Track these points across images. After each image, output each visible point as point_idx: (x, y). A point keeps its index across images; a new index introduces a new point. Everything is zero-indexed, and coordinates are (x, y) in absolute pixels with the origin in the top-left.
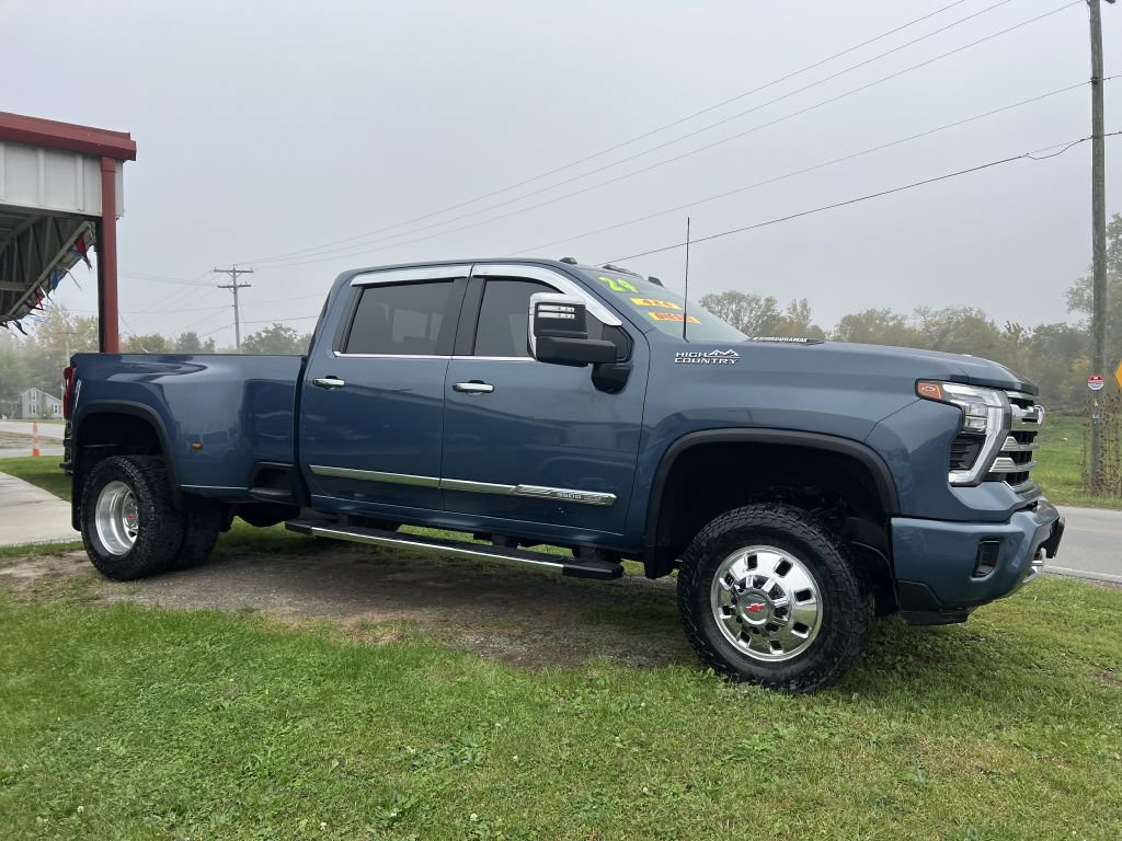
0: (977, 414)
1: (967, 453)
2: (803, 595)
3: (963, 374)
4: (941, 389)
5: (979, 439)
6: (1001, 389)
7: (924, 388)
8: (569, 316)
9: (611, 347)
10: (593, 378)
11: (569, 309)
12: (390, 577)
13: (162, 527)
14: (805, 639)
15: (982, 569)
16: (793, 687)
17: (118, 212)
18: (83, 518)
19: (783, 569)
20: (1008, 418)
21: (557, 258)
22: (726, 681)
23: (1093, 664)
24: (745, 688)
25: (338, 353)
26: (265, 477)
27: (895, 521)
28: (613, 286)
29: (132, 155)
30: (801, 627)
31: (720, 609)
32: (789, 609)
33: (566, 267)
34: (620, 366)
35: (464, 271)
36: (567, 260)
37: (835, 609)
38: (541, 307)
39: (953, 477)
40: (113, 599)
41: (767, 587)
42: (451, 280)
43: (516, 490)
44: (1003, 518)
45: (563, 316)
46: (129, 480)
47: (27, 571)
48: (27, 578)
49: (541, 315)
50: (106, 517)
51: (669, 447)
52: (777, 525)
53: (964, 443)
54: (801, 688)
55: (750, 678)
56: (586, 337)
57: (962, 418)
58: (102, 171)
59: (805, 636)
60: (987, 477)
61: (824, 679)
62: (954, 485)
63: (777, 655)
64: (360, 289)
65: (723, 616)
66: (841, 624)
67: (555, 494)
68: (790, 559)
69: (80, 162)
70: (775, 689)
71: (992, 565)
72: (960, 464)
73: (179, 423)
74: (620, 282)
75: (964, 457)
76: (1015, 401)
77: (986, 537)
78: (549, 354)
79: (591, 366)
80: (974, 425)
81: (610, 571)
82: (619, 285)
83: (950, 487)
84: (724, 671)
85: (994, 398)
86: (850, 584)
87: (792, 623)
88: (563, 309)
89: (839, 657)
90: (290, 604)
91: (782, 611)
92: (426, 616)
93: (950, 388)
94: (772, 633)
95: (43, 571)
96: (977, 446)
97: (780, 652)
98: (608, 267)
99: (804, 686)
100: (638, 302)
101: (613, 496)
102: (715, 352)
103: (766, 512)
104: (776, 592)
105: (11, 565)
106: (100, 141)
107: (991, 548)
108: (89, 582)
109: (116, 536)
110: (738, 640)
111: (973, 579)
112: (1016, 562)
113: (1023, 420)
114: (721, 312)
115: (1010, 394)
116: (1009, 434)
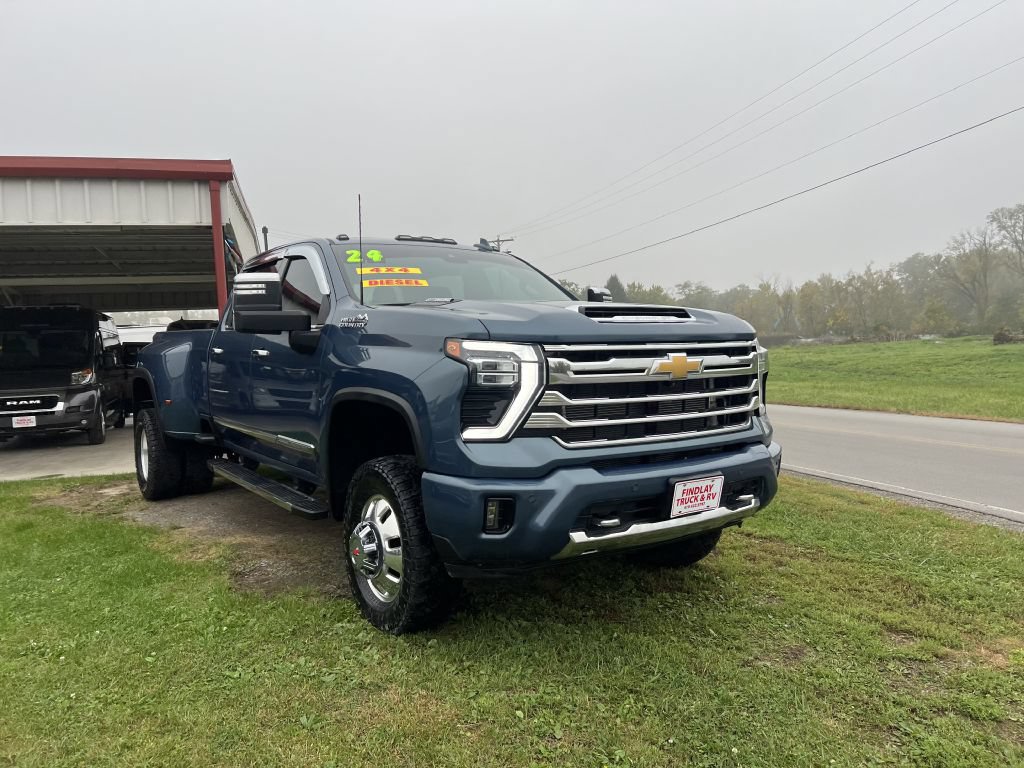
0: (506, 370)
1: (495, 409)
2: (394, 543)
3: (485, 331)
4: (461, 348)
5: (509, 393)
6: (537, 343)
7: (452, 347)
8: (260, 292)
10: (290, 343)
11: (260, 286)
14: (397, 584)
16: (387, 627)
19: (385, 516)
27: (425, 475)
28: (354, 257)
30: (394, 573)
32: (378, 554)
34: (315, 330)
38: (236, 287)
39: (471, 433)
41: (363, 533)
43: (277, 440)
44: (539, 475)
45: (255, 292)
49: (236, 292)
54: (390, 628)
55: (369, 616)
56: (280, 309)
57: (471, 373)
58: (210, 190)
59: (397, 581)
60: (524, 433)
62: (467, 442)
68: (390, 508)
69: (196, 186)
71: (510, 524)
72: (488, 420)
74: (371, 252)
75: (492, 412)
76: (556, 354)
77: (490, 494)
79: (286, 334)
80: (498, 381)
83: (461, 444)
85: (527, 353)
87: (384, 567)
88: (254, 286)
91: (372, 556)
93: (468, 345)
96: (504, 402)
97: (387, 594)
100: (365, 271)
101: (312, 447)
102: (358, 317)
104: (370, 538)
106: (207, 169)
111: (484, 536)
112: (542, 519)
113: (576, 373)
114: (1014, 226)
115: (548, 348)
116: (549, 387)
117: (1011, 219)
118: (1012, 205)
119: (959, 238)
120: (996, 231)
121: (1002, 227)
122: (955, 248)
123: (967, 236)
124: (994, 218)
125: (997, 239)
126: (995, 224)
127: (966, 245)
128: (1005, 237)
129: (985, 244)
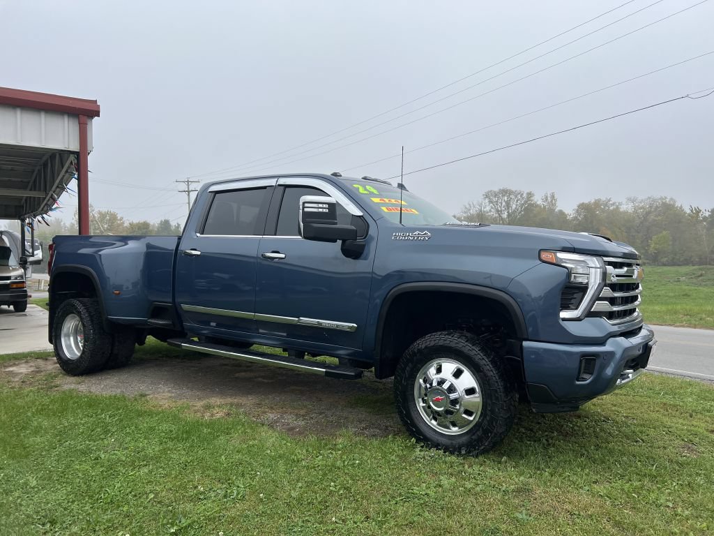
0: (581, 272)
1: (575, 298)
2: (470, 391)
3: (570, 246)
4: (555, 256)
5: (583, 289)
6: (600, 256)
7: (544, 256)
8: (324, 210)
9: (354, 230)
10: (342, 249)
11: (324, 206)
12: (237, 375)
13: (97, 342)
14: (472, 421)
15: (585, 376)
16: (463, 452)
17: (89, 149)
18: (54, 336)
19: (458, 374)
20: (605, 275)
21: (328, 173)
22: (422, 447)
23: (683, 440)
24: (433, 452)
25: (198, 235)
26: (157, 312)
27: (525, 344)
28: (361, 190)
29: (97, 114)
30: (469, 413)
31: (420, 400)
32: (460, 400)
33: (334, 179)
34: (360, 241)
35: (273, 182)
36: (335, 174)
37: (489, 401)
38: (306, 205)
39: (564, 314)
40: (66, 387)
41: (446, 386)
42: (265, 188)
43: (298, 321)
44: (601, 342)
45: (321, 210)
46: (79, 314)
47: (23, 369)
48: (21, 373)
49: (306, 210)
50: (68, 336)
51: (389, 293)
52: (453, 345)
53: (571, 292)
54: (468, 453)
55: (437, 446)
56: (336, 224)
57: (569, 274)
58: (79, 123)
59: (471, 418)
60: (590, 314)
61: (482, 448)
62: (564, 320)
63: (455, 430)
64: (213, 194)
65: (422, 404)
66: (492, 411)
67: (321, 324)
68: (462, 367)
69: (66, 118)
70: (452, 453)
71: (592, 374)
73: (109, 278)
74: (368, 187)
75: (573, 301)
76: (610, 263)
77: (584, 355)
78: (311, 235)
79: (339, 242)
80: (580, 280)
81: (353, 374)
82: (366, 190)
83: (561, 322)
84: (423, 439)
85: (594, 262)
86: (498, 384)
87: (462, 409)
88: (320, 205)
89: (491, 433)
90: (169, 391)
91: (455, 402)
92: (249, 401)
93: (561, 255)
94: (449, 416)
95: (32, 369)
96: (581, 294)
97: (456, 429)
98: (365, 178)
99: (469, 452)
100: (376, 200)
101: (355, 325)
102: (417, 233)
103: (447, 336)
104: (452, 389)
105: (15, 365)
106: (78, 105)
107: (589, 362)
108: (56, 376)
109: (72, 347)
110: (431, 420)
111: (578, 383)
112: (609, 371)
113: (617, 276)
114: (497, 202)
115: (606, 259)
116: (605, 286)
117: (495, 197)
118: (496, 189)
119: (468, 206)
120: (488, 204)
121: (491, 202)
122: (465, 212)
123: (472, 205)
124: (487, 196)
125: (488, 208)
126: (487, 200)
127: (471, 211)
128: (492, 208)
129: (481, 211)
